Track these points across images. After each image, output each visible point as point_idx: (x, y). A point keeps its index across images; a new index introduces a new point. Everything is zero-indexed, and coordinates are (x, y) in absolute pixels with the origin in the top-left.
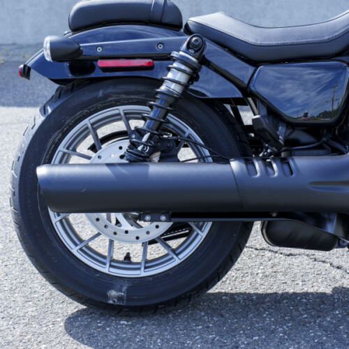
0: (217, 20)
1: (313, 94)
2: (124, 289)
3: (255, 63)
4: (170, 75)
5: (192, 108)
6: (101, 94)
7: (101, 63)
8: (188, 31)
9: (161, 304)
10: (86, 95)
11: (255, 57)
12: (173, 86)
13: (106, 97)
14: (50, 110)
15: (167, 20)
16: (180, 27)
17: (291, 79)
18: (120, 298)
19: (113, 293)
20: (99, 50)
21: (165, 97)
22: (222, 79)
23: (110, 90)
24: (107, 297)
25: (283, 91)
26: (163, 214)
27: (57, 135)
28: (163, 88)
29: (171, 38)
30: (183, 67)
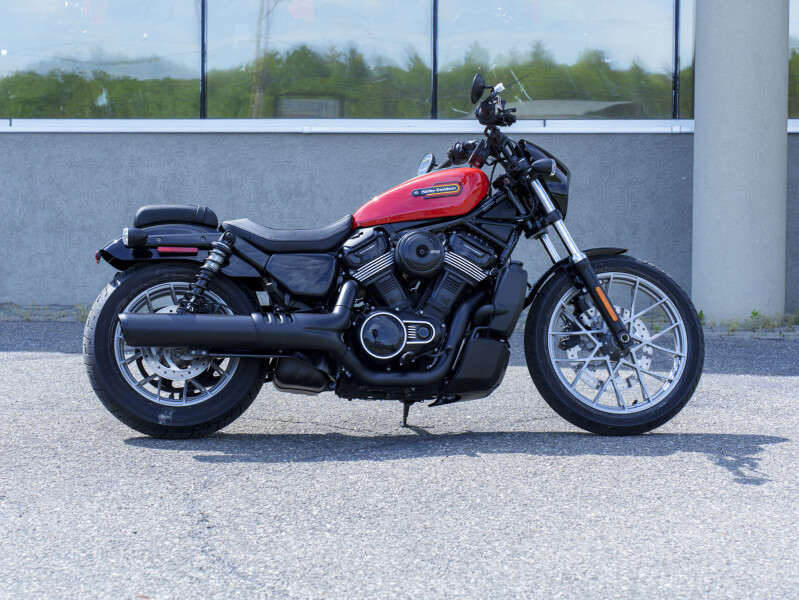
0: (244, 223)
1: (312, 283)
2: (171, 414)
3: (269, 253)
4: (210, 257)
5: (223, 285)
6: (157, 272)
7: (160, 249)
8: (222, 229)
9: (197, 426)
10: (146, 273)
11: (269, 248)
12: (213, 265)
13: (161, 275)
14: (119, 283)
15: (207, 222)
16: (216, 227)
17: (298, 269)
18: (167, 421)
19: (162, 417)
20: (159, 240)
21: (209, 273)
22: (247, 265)
23: (164, 271)
24: (158, 420)
25: (291, 279)
26: (204, 349)
27: (124, 300)
28: (205, 266)
29: (207, 234)
30: (220, 252)
